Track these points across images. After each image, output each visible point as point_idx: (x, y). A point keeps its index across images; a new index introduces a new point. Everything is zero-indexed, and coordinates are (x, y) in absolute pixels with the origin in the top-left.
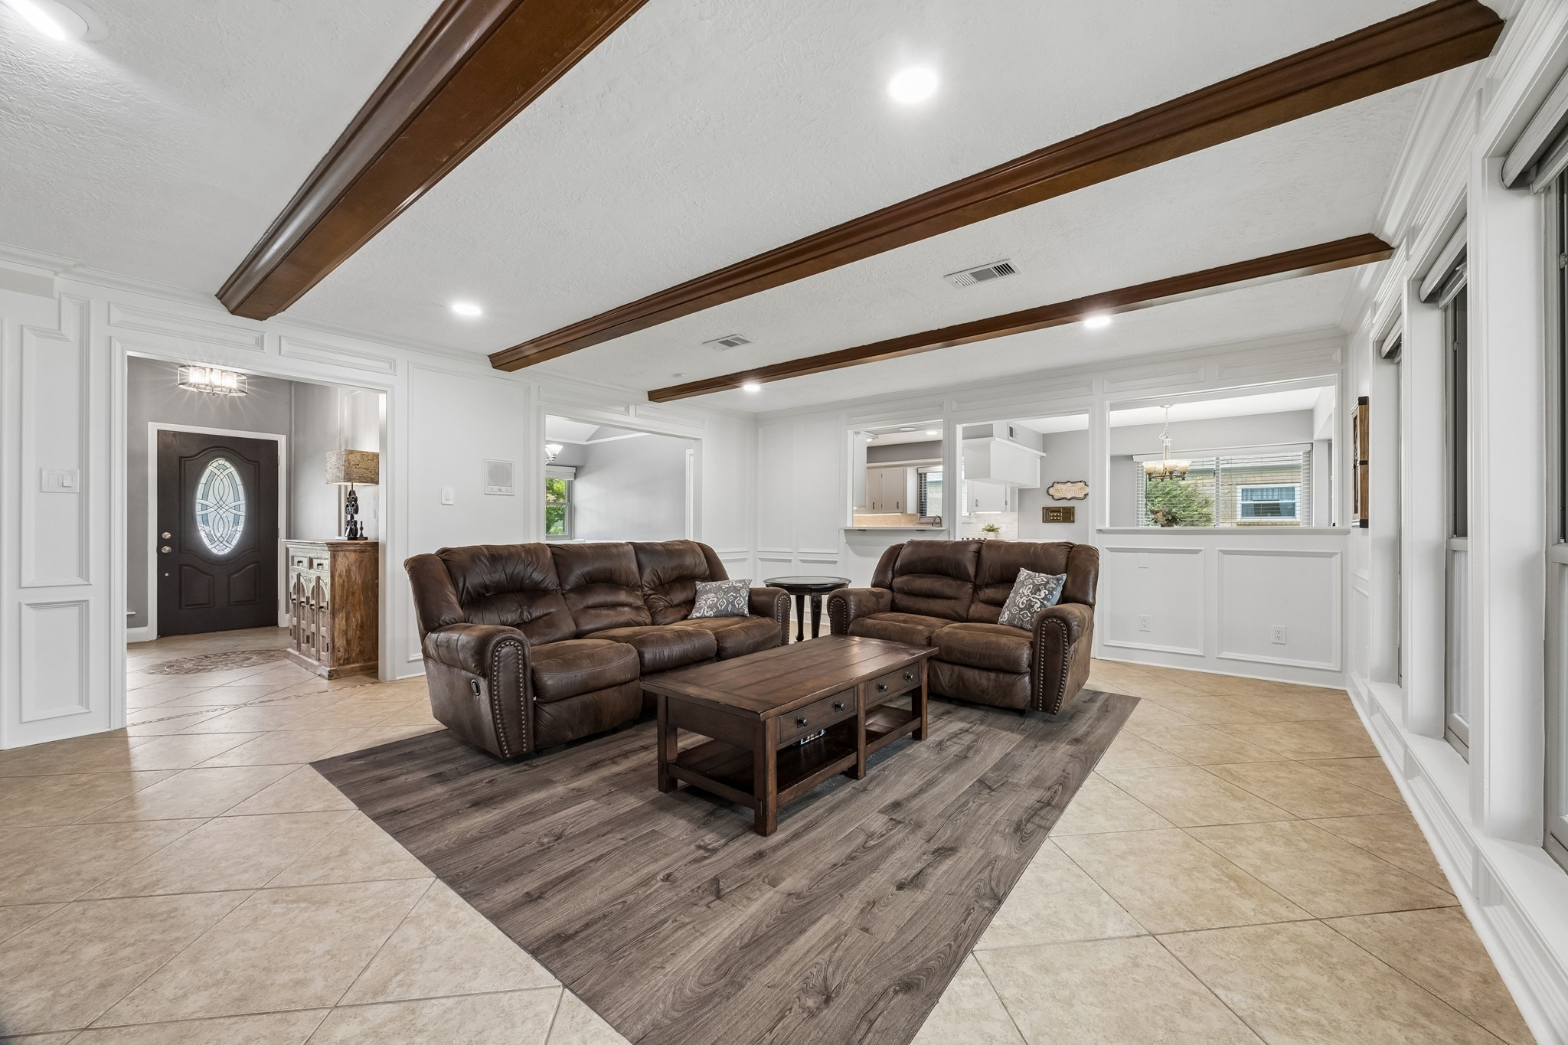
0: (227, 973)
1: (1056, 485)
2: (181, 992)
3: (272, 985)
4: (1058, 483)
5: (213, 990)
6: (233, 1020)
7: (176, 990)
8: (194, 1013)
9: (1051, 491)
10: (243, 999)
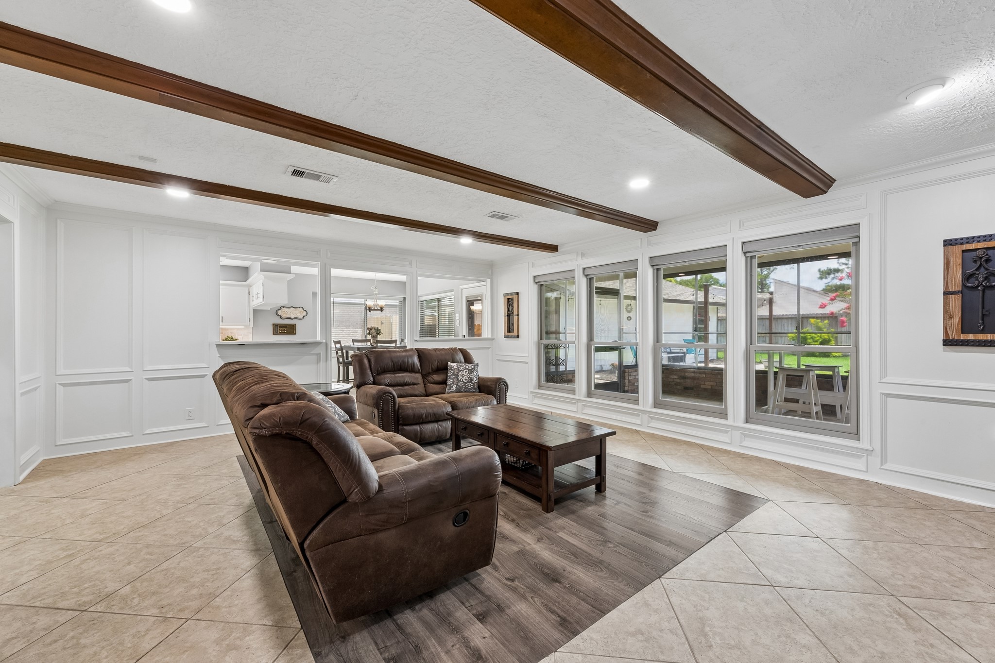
0: (779, 636)
1: (282, 309)
2: (803, 650)
3: (774, 613)
4: (284, 307)
5: (793, 636)
6: (802, 617)
7: (804, 653)
8: (809, 635)
9: (280, 313)
10: (790, 620)
